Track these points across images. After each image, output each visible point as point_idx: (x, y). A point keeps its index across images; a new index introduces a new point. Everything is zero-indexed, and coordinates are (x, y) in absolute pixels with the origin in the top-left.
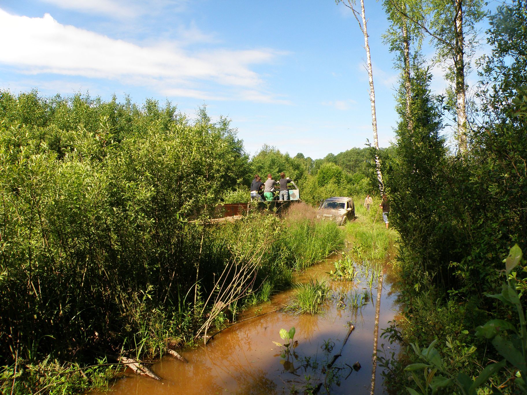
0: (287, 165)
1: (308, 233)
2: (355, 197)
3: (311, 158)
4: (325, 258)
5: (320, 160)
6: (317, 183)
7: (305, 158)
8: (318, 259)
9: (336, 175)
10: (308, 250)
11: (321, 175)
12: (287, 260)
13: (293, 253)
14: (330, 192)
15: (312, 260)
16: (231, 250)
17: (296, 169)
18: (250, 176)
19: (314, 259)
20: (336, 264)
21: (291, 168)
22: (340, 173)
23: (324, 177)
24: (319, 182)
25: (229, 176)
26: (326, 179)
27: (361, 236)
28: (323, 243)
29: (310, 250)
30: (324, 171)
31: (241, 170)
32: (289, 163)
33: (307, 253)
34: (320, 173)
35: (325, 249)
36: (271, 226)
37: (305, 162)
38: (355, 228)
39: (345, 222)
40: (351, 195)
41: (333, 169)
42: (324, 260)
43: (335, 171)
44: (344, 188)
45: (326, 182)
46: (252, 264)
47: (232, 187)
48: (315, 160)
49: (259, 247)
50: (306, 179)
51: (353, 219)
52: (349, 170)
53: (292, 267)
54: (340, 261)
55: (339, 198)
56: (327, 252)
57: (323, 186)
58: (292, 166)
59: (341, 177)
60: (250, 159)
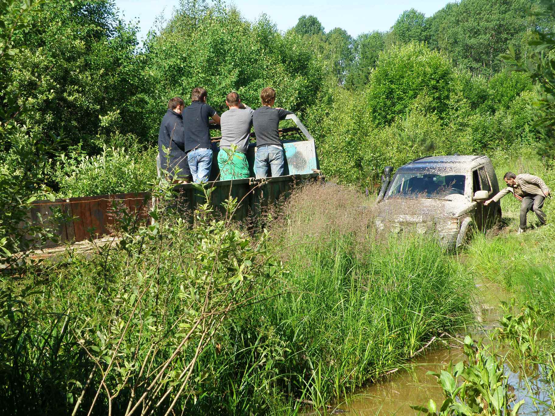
0: (266, 61)
1: (346, 281)
2: (499, 153)
3: (344, 32)
4: (409, 360)
5: (377, 36)
6: (367, 116)
7: (327, 31)
8: (384, 365)
9: (433, 82)
10: (350, 336)
11: (382, 88)
12: (282, 371)
13: (299, 348)
14: (414, 142)
15: (365, 369)
16: (91, 350)
17: (296, 70)
18: (142, 100)
19: (370, 364)
20: (447, 378)
21: (280, 68)
22: (445, 75)
23: (390, 94)
24: (374, 111)
25: (71, 105)
26: (400, 99)
27: (527, 282)
28: (397, 310)
29: (355, 334)
30: (392, 73)
31: (111, 81)
32: (271, 52)
33: (347, 345)
34: (378, 81)
35: (405, 330)
36: (220, 260)
37: (326, 46)
38: (502, 255)
39: (469, 237)
40: (485, 146)
41: (421, 64)
42: (406, 366)
43: (428, 70)
44: (462, 124)
45: (398, 107)
46: (163, 391)
47: (85, 141)
48: (360, 37)
49: (184, 331)
50: (330, 101)
51: (495, 227)
52: (475, 65)
53: (298, 395)
54: (459, 367)
55: (445, 158)
56: (413, 341)
57: (389, 122)
58: (284, 62)
59: (449, 90)
60: (141, 45)
